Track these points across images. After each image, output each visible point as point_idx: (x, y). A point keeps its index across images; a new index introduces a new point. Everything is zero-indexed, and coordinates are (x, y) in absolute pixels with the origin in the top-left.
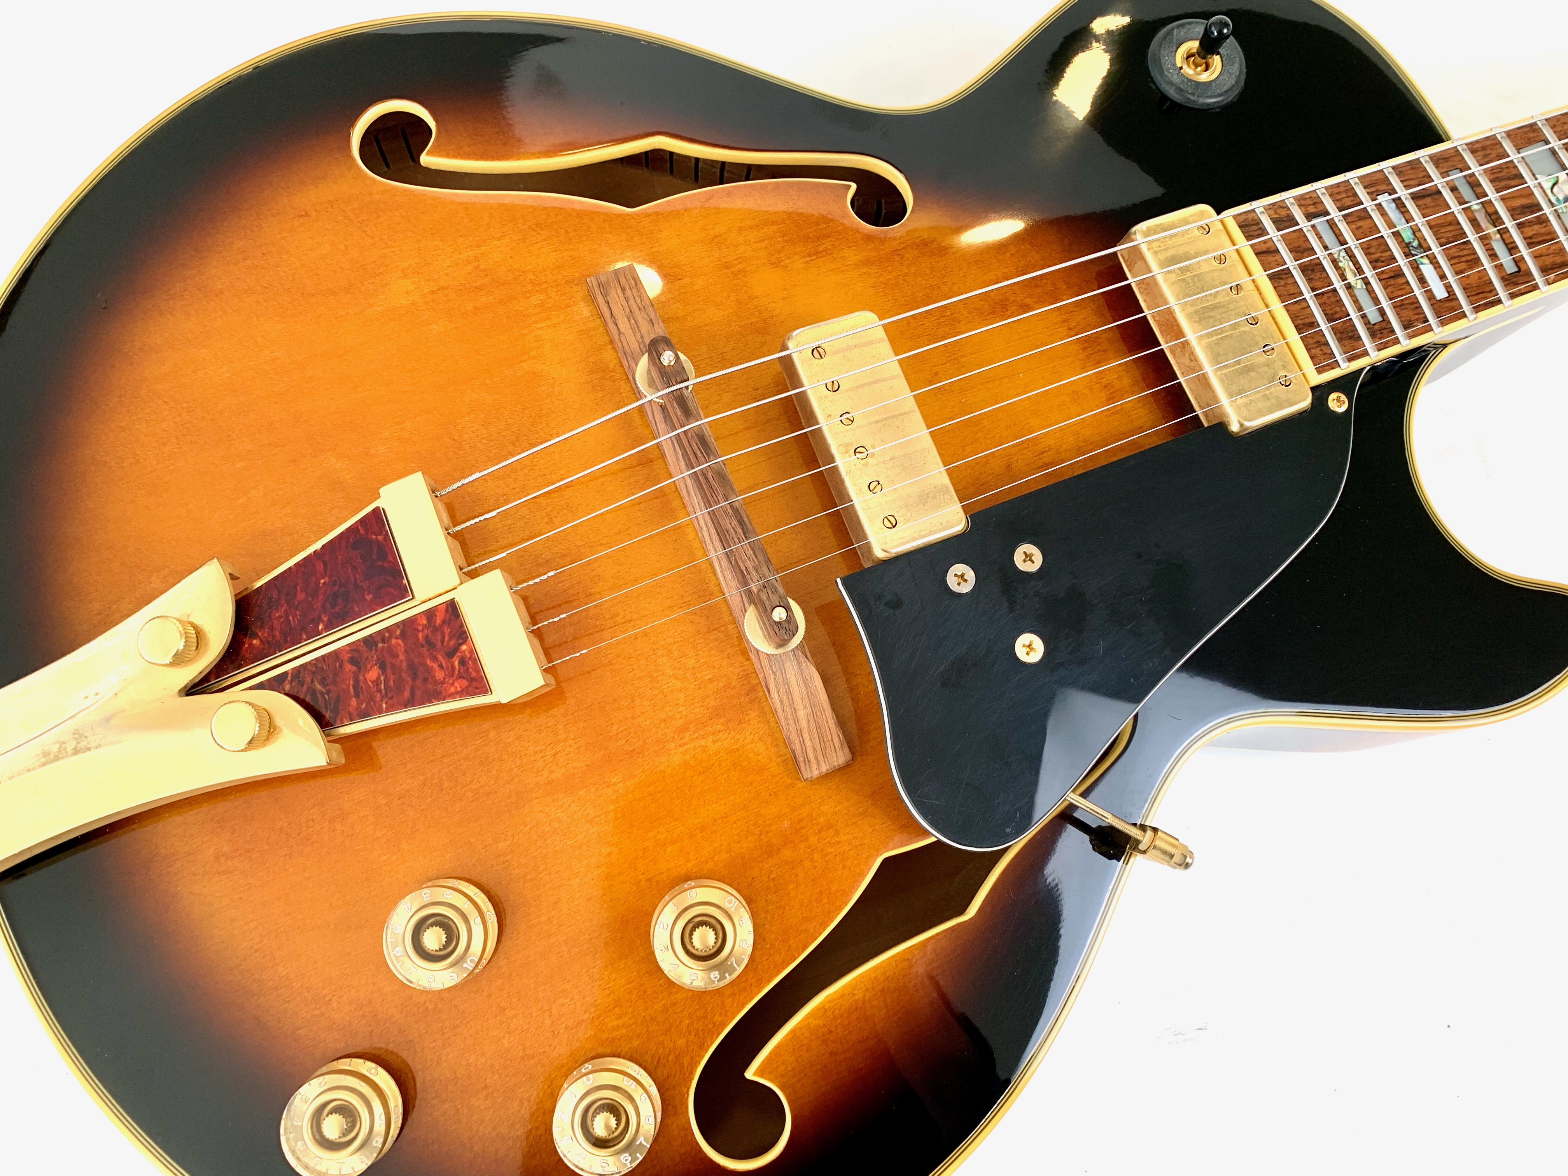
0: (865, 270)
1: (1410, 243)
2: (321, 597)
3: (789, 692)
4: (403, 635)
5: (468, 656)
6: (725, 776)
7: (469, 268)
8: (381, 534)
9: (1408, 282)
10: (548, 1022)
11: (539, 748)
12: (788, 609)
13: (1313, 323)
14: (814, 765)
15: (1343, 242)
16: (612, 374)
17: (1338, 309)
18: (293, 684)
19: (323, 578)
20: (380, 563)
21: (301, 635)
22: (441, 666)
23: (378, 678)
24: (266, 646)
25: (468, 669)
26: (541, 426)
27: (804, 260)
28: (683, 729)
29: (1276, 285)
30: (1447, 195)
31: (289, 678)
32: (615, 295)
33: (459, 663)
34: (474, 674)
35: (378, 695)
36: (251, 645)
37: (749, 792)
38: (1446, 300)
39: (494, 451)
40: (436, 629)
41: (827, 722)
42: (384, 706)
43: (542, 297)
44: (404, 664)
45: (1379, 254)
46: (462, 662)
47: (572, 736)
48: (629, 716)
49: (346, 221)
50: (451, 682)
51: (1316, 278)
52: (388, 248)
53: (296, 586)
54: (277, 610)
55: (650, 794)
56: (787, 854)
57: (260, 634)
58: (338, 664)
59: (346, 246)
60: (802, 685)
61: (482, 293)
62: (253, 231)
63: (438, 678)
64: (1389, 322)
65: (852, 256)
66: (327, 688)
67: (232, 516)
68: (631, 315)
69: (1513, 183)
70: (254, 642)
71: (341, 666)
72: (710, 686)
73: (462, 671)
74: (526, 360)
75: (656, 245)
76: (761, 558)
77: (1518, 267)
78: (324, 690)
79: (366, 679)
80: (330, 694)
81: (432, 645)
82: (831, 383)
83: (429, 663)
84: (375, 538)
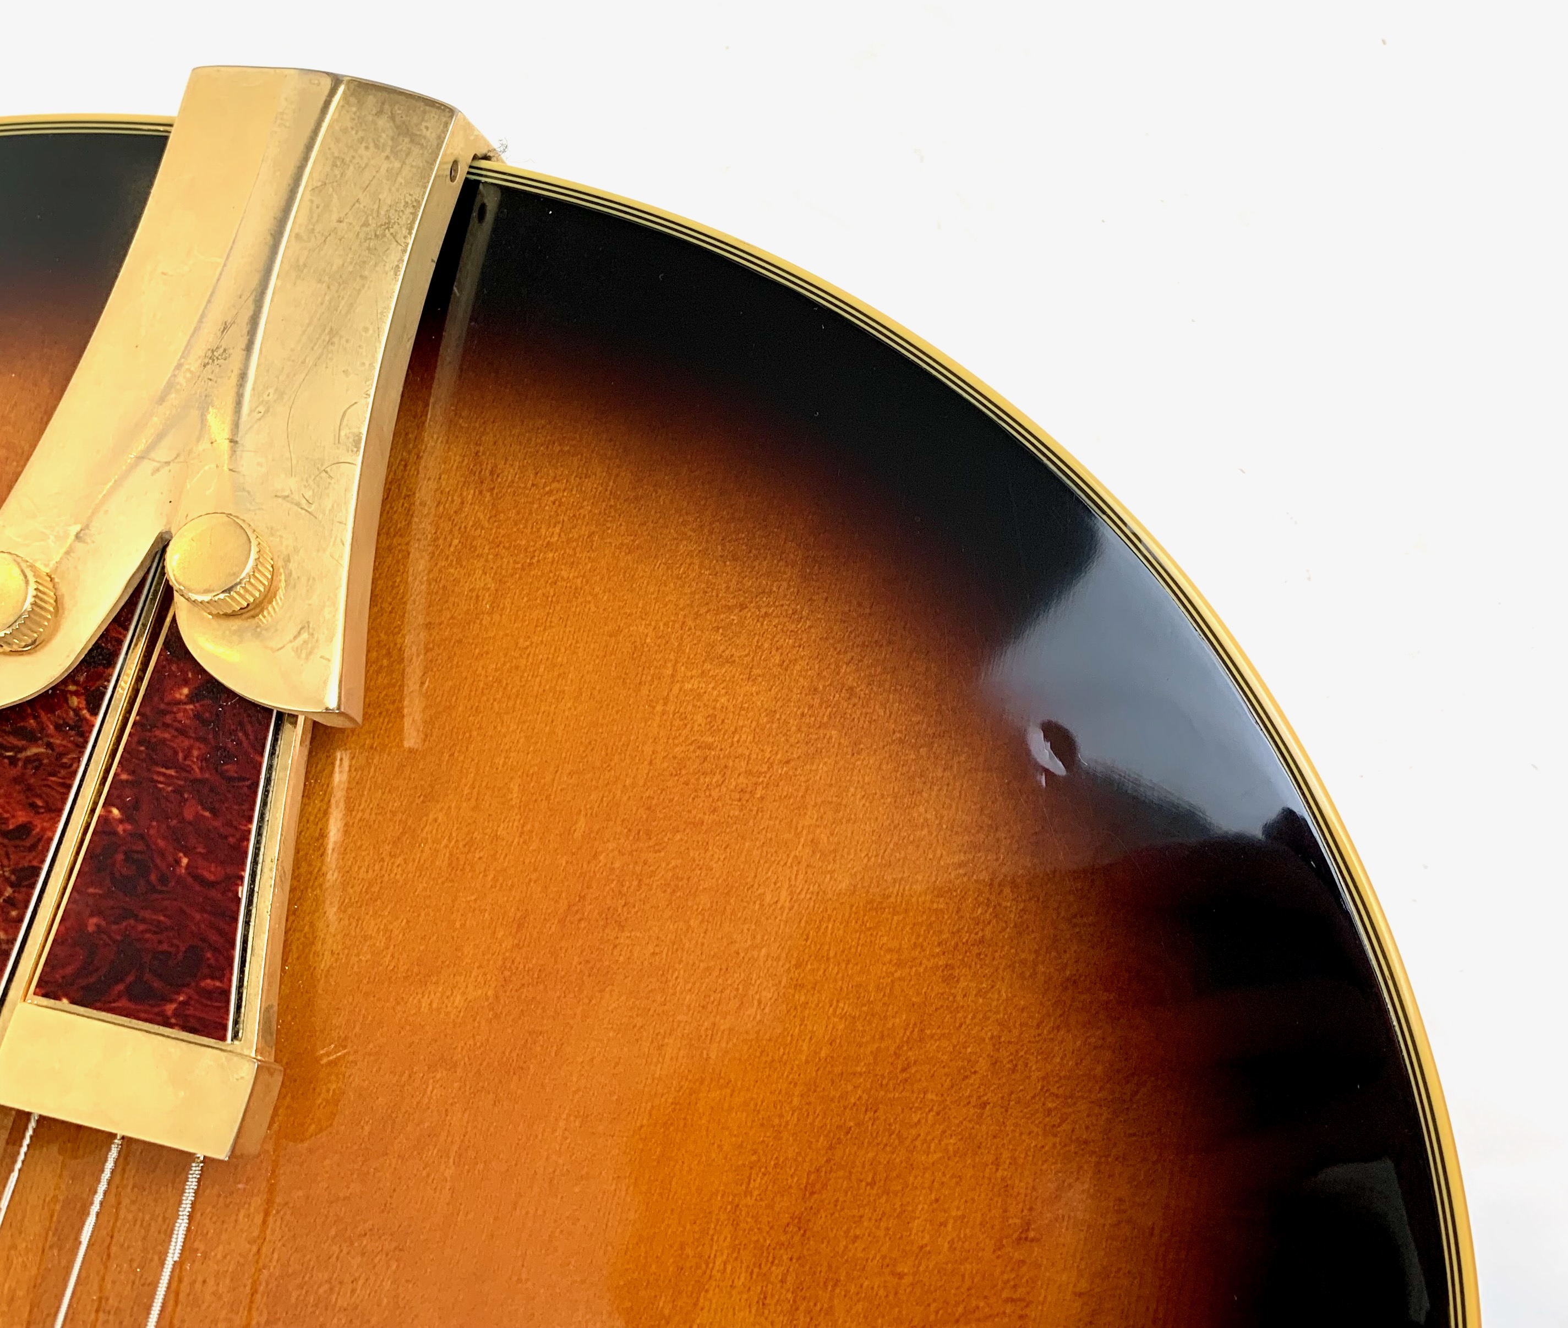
2: (161, 843)
8: (176, 1014)
18: (71, 713)
20: (130, 979)
21: (132, 773)
24: (162, 706)
31: (85, 712)
39: (294, 1295)
49: (960, 1309)
53: (214, 811)
54: (202, 758)
58: (40, 803)
59: (901, 1276)
66: (20, 764)
67: (500, 761)
70: (186, 691)
71: (33, 806)
78: (22, 755)
80: (13, 761)
84: (183, 996)
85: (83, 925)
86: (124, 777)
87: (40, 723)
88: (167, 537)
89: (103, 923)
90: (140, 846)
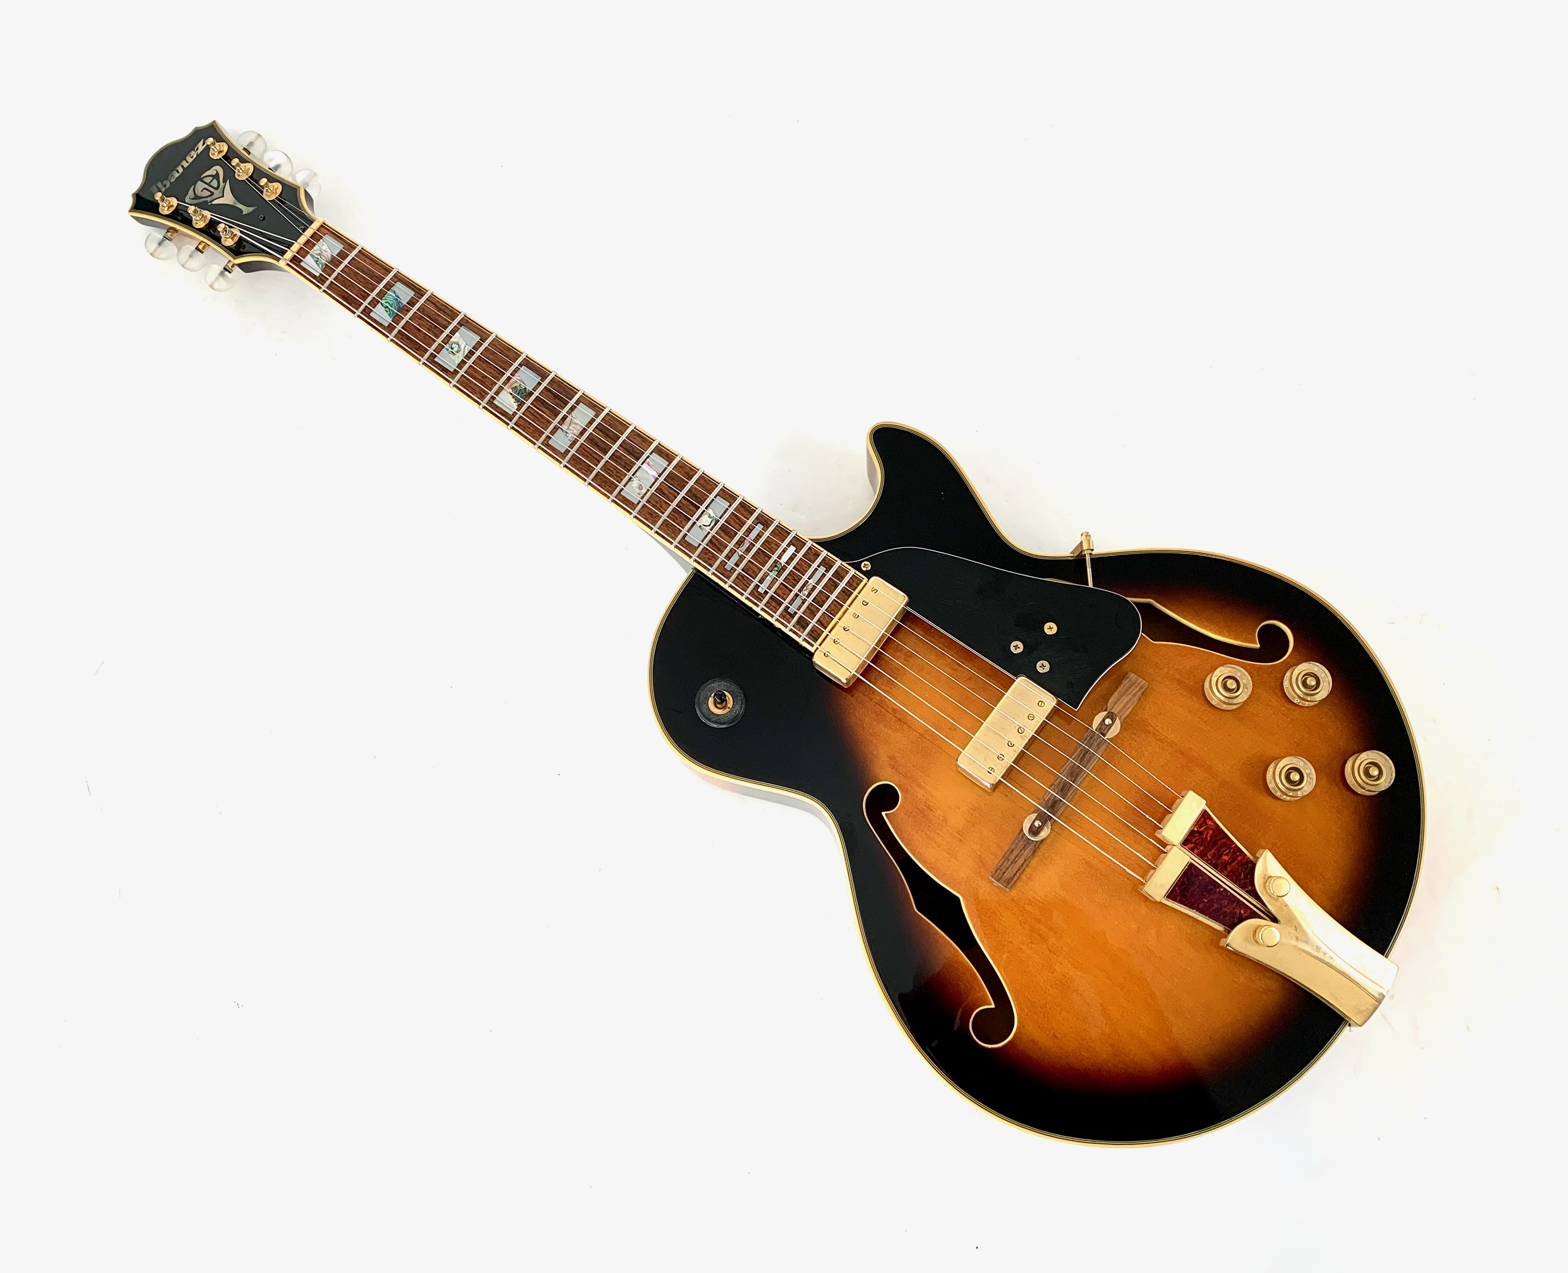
0: (923, 784)
1: (777, 571)
2: (1211, 898)
3: (1123, 708)
6: (1166, 715)
7: (1033, 946)
8: (1175, 890)
9: (797, 563)
10: (1290, 726)
11: (1205, 790)
12: (1104, 720)
13: (843, 591)
14: (1142, 684)
15: (797, 595)
16: (1041, 856)
17: (829, 585)
19: (1204, 901)
20: (1186, 882)
22: (1207, 834)
23: (1225, 855)
25: (1202, 823)
27: (935, 811)
28: (1160, 740)
29: (835, 614)
30: (742, 565)
31: (1247, 889)
32: (1008, 875)
33: (1202, 827)
34: (1202, 819)
35: (1231, 851)
36: (1244, 913)
37: (1166, 703)
38: (793, 545)
40: (1196, 844)
41: (1123, 689)
42: (1233, 846)
43: (1026, 906)
44: (1215, 848)
45: (792, 581)
46: (1201, 826)
47: (1190, 779)
48: (1170, 763)
49: (1046, 1015)
50: (1210, 827)
51: (821, 600)
52: (1046, 988)
53: (1213, 910)
54: (1226, 911)
55: (1191, 738)
56: (1177, 676)
57: (1239, 912)
58: (1231, 874)
60: (1117, 704)
61: (1041, 933)
62: (1076, 1053)
64: (820, 563)
65: (920, 793)
68: (1013, 862)
69: (716, 543)
70: (1242, 912)
72: (1139, 740)
73: (1204, 825)
74: (1058, 894)
75: (971, 877)
76: (1092, 741)
77: (757, 524)
78: (1242, 873)
79: (1229, 859)
80: (1242, 871)
81: (1202, 842)
82: (1000, 757)
83: (1209, 839)
84: (1178, 891)
85: (1201, 876)
86: (1229, 894)
87: (1248, 879)
88: (1279, 922)
90: (1213, 892)
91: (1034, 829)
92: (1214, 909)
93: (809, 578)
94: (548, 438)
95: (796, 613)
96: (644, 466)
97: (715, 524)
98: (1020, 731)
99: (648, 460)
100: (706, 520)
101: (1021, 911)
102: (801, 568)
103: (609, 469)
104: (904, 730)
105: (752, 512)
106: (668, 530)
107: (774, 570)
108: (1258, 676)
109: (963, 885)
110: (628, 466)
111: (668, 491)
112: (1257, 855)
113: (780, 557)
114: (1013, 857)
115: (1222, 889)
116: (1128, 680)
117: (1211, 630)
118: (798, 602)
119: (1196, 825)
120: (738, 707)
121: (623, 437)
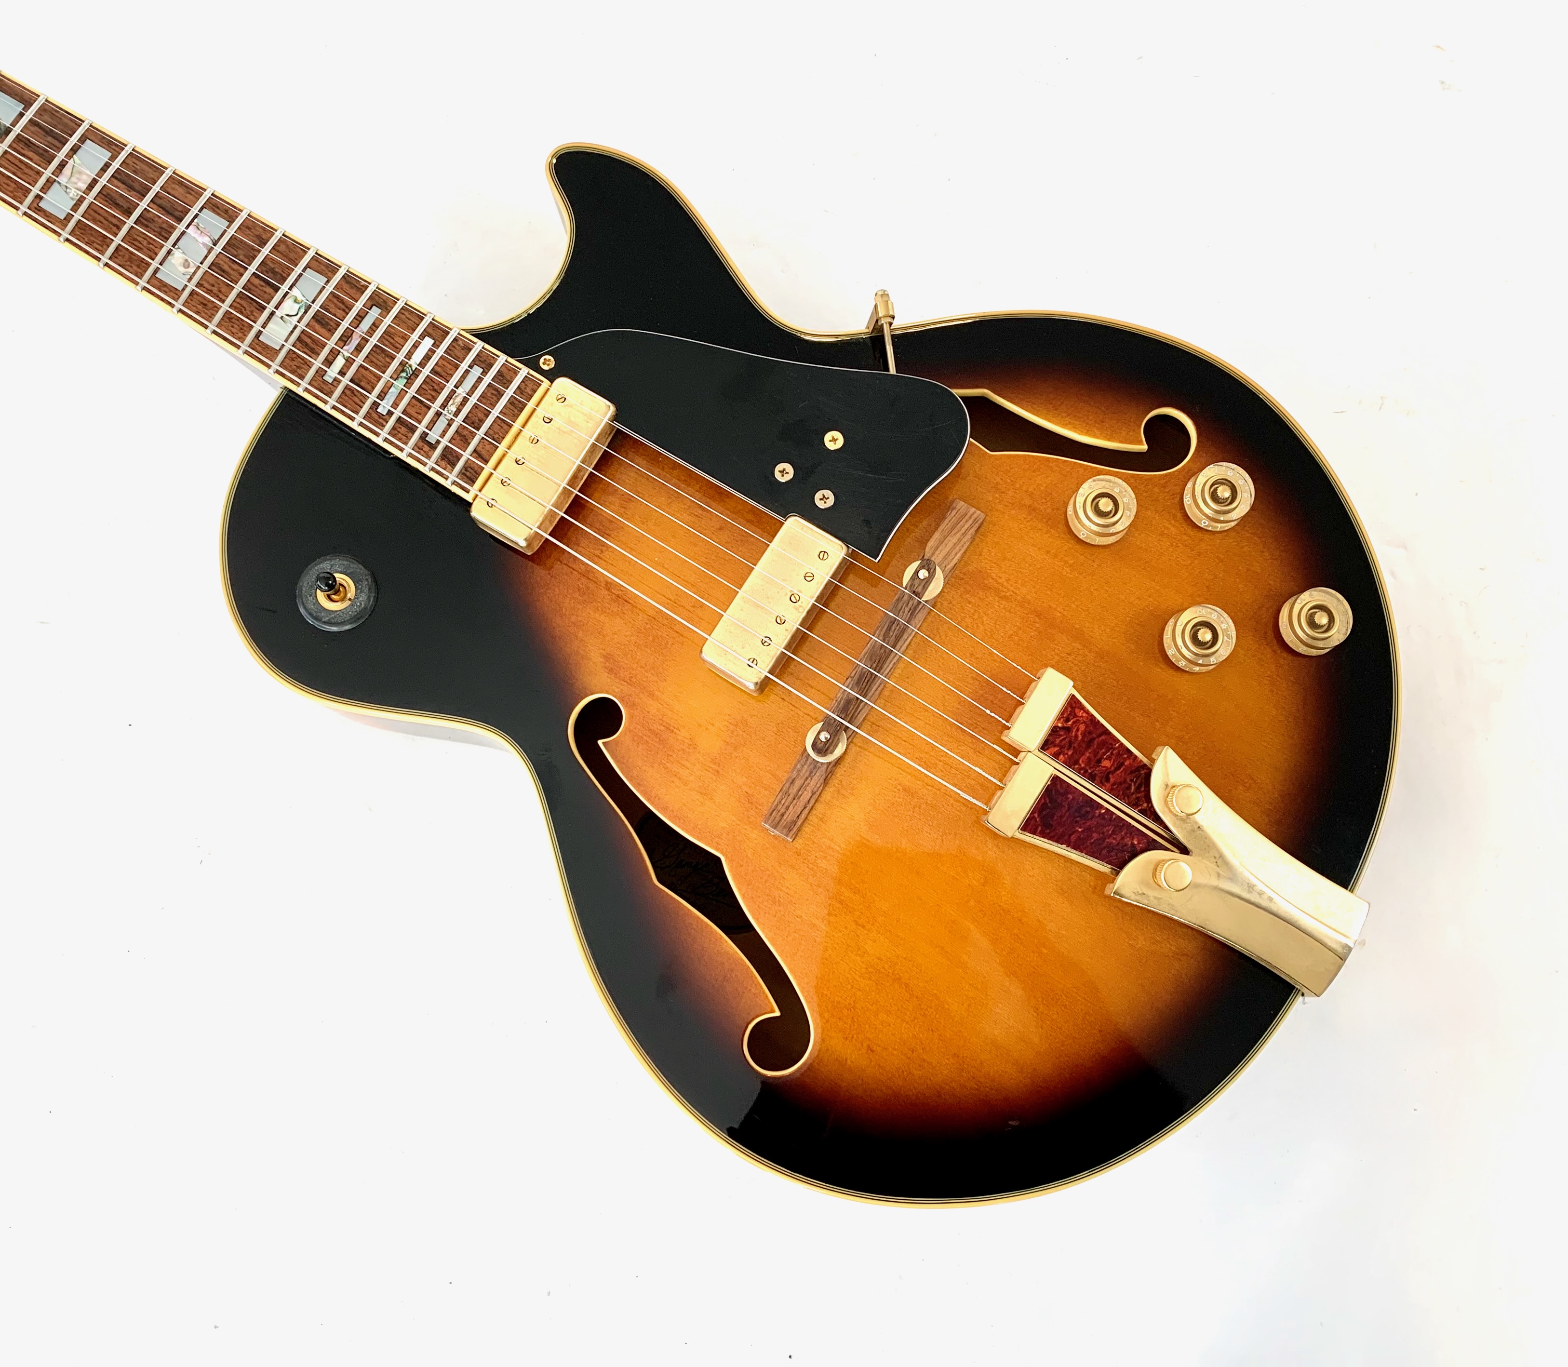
0: (657, 692)
1: (405, 378)
2: (1088, 824)
3: (948, 554)
4: (1076, 762)
5: (1062, 720)
6: (1013, 560)
8: (1034, 817)
9: (436, 364)
10: (1196, 562)
11: (1072, 665)
12: (916, 573)
13: (510, 403)
14: (975, 515)
15: (438, 414)
16: (837, 785)
17: (489, 394)
19: (1078, 831)
20: (1049, 805)
22: (1078, 730)
23: (1106, 759)
24: (1133, 834)
25: (1069, 715)
26: (898, 800)
27: (677, 731)
28: (1006, 598)
29: (501, 439)
30: (350, 373)
31: (1140, 808)
32: (789, 816)
34: (1069, 709)
35: (1114, 752)
36: (1139, 843)
37: (1012, 542)
38: (430, 336)
40: (1062, 747)
41: (947, 525)
42: (1117, 745)
43: (819, 861)
44: (1090, 751)
45: (429, 391)
46: (1067, 720)
47: (1053, 653)
48: (1021, 632)
49: (856, 1020)
50: (1081, 719)
51: (477, 419)
52: (855, 979)
53: (1093, 843)
54: (1111, 843)
55: (1051, 591)
56: (1028, 501)
57: (1130, 843)
58: (1115, 787)
60: (940, 550)
61: (842, 898)
62: (903, 1072)
63: (1084, 727)
64: (473, 360)
65: (653, 707)
68: (796, 796)
69: (308, 341)
70: (1136, 843)
72: (973, 601)
73: (1072, 717)
74: (865, 838)
75: (734, 824)
76: (900, 605)
77: (371, 307)
78: (1133, 784)
79: (1112, 766)
80: (1132, 780)
81: (1070, 743)
82: (766, 642)
83: (1080, 738)
84: (1038, 820)
85: (1070, 793)
86: (1114, 816)
87: (1142, 792)
88: (1190, 853)
89: (1069, 800)
90: (1090, 817)
91: (820, 746)
92: (1092, 841)
93: (456, 387)
94: (38, 197)
95: (438, 442)
96: (191, 231)
97: (306, 312)
98: (793, 599)
99: (196, 220)
100: (289, 307)
101: (812, 869)
102: (443, 371)
103: (135, 240)
104: (624, 613)
105: (362, 289)
106: (232, 327)
107: (401, 377)
108: (1146, 492)
109: (723, 838)
110: (165, 232)
111: (230, 267)
112: (1154, 756)
113: (409, 355)
114: (795, 790)
115: (1103, 811)
116: (954, 512)
117: (1074, 429)
118: (441, 424)
119: (1059, 719)
120: (363, 597)
121: (156, 188)
